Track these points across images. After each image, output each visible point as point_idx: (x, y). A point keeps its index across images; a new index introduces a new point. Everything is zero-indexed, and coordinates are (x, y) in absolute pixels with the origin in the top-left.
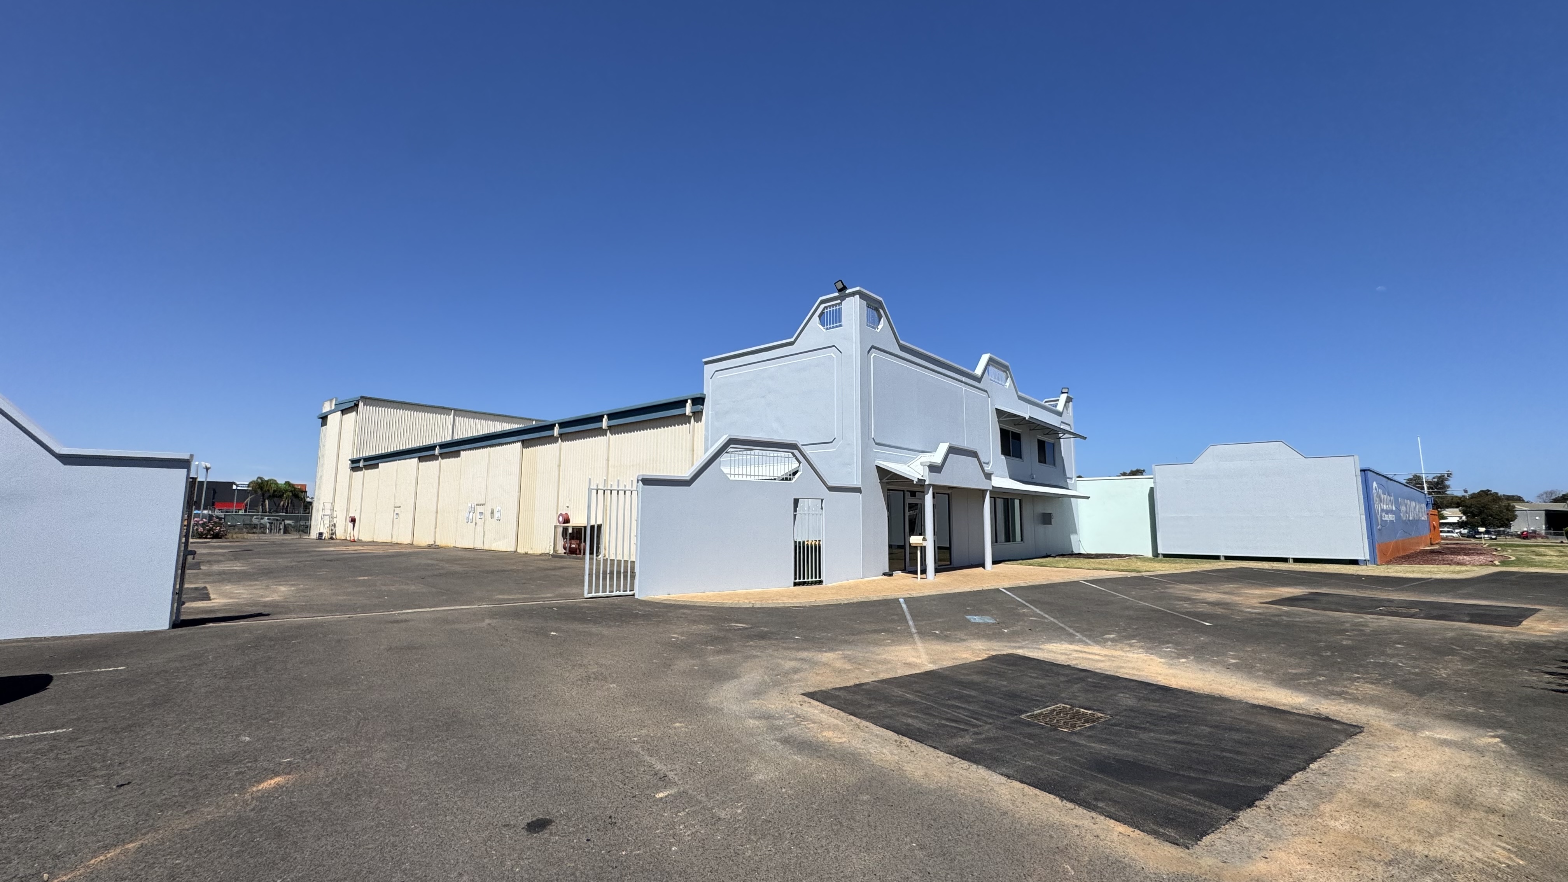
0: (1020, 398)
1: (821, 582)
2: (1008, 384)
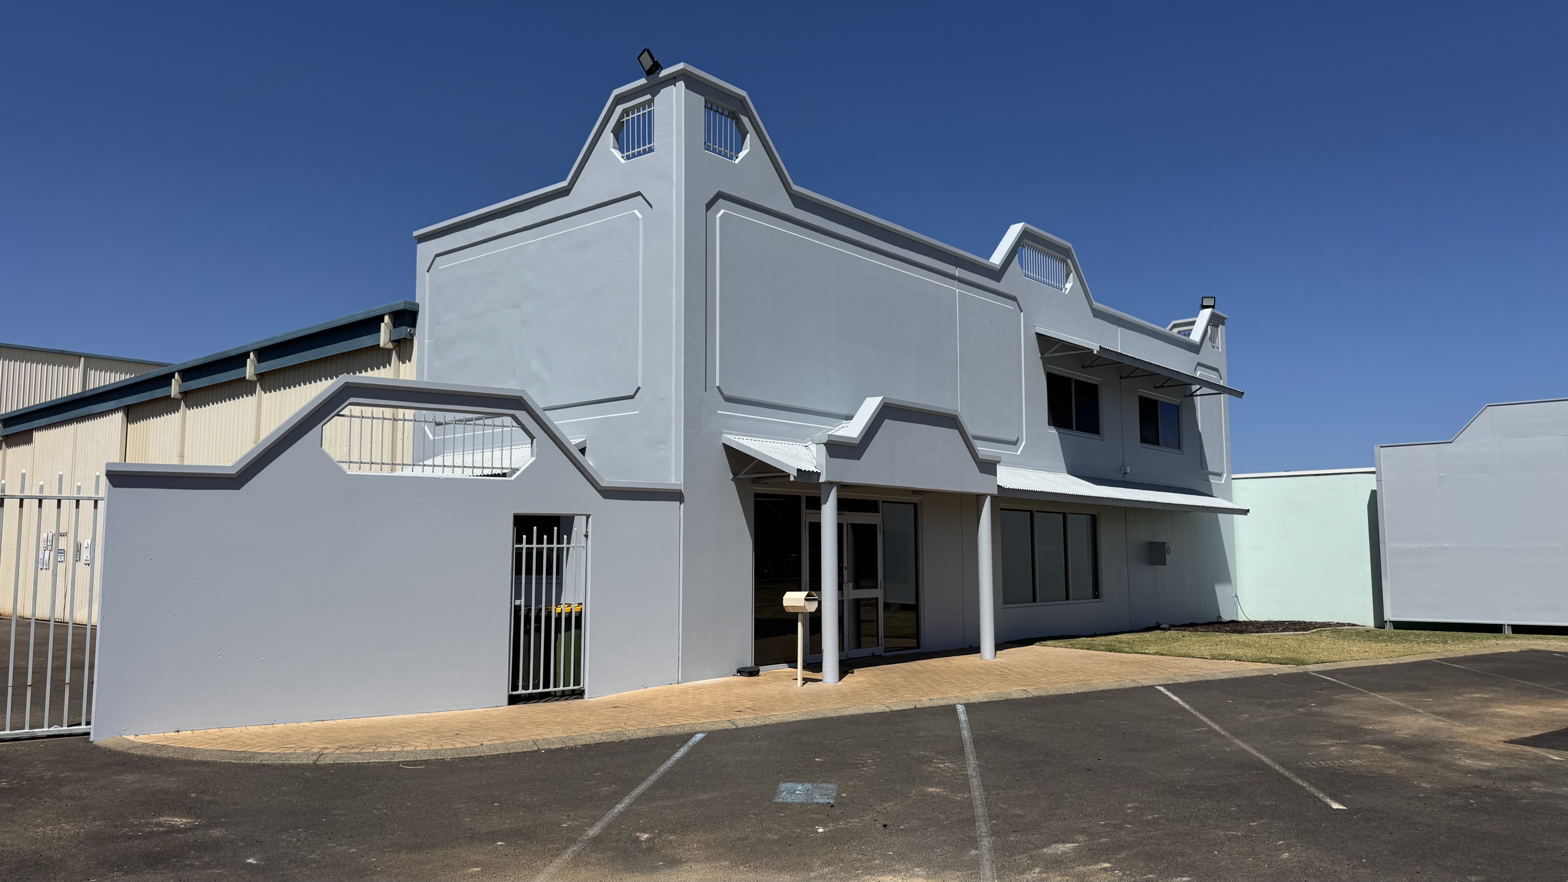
0: (1098, 314)
1: (579, 694)
2: (1069, 286)
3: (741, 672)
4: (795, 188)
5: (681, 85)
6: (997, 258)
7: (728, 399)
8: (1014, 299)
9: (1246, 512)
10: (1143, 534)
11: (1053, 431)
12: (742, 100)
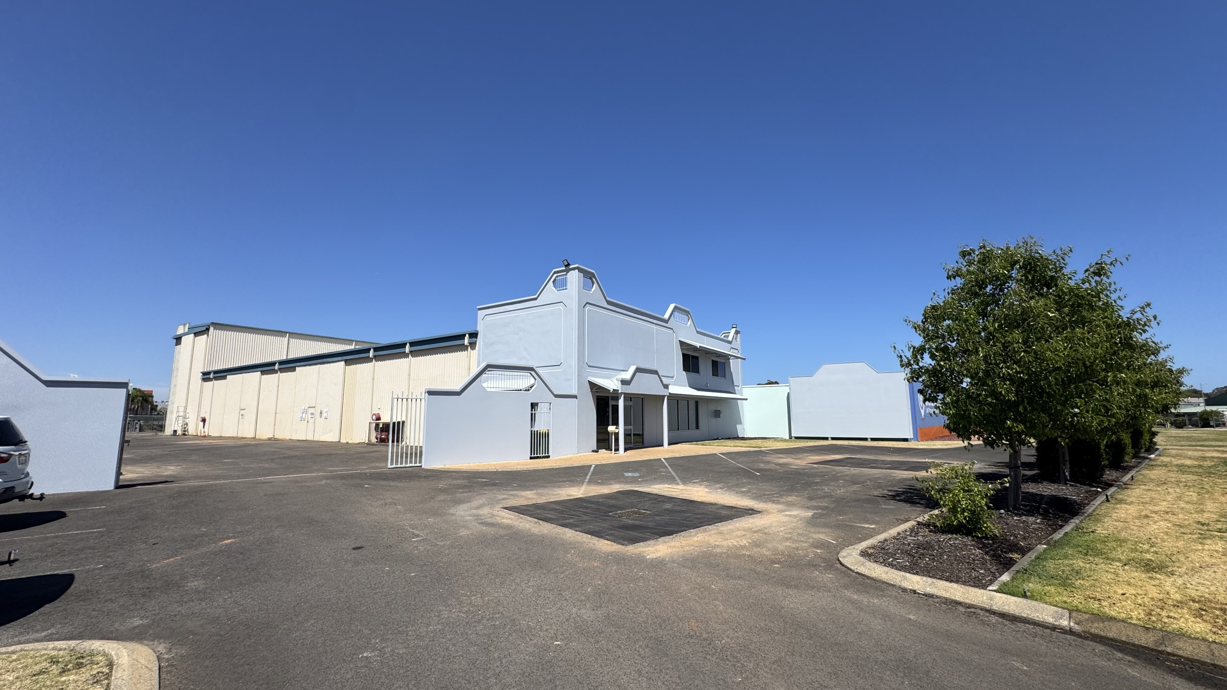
0: (698, 332)
1: (549, 457)
2: (689, 323)
3: (593, 451)
4: (608, 299)
5: (577, 271)
6: (666, 316)
7: (589, 366)
8: (672, 329)
9: (747, 399)
10: (713, 407)
11: (684, 373)
12: (593, 274)
